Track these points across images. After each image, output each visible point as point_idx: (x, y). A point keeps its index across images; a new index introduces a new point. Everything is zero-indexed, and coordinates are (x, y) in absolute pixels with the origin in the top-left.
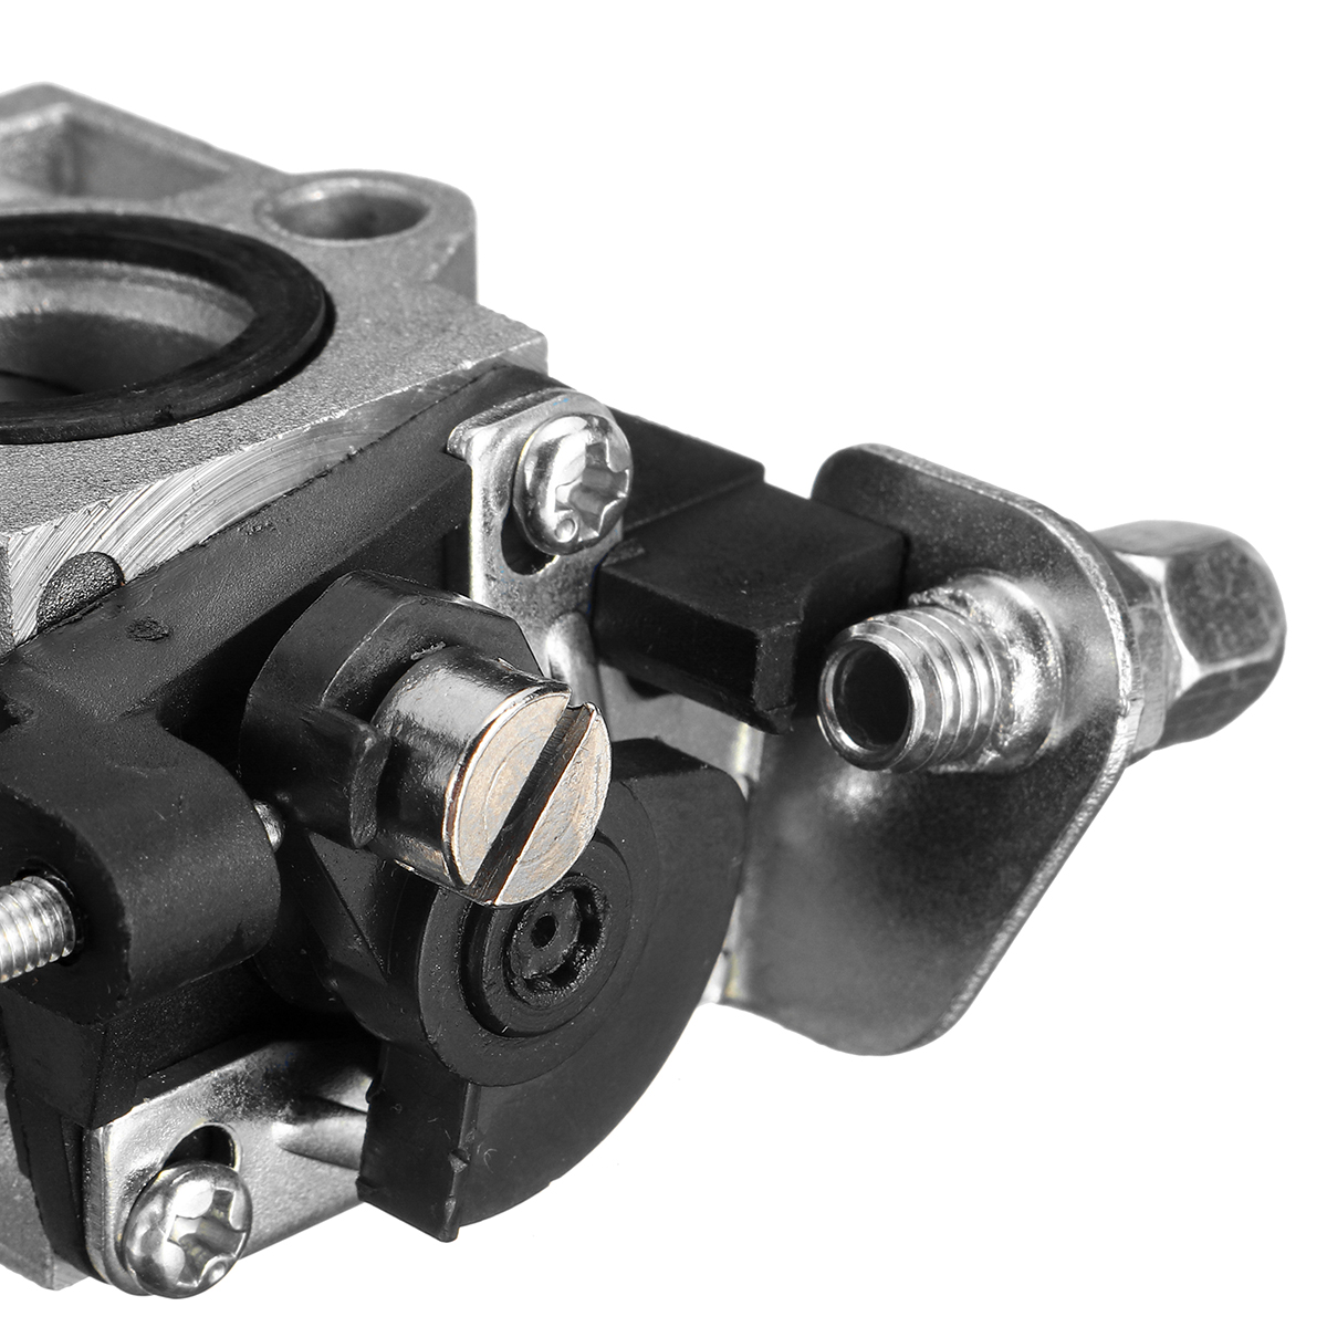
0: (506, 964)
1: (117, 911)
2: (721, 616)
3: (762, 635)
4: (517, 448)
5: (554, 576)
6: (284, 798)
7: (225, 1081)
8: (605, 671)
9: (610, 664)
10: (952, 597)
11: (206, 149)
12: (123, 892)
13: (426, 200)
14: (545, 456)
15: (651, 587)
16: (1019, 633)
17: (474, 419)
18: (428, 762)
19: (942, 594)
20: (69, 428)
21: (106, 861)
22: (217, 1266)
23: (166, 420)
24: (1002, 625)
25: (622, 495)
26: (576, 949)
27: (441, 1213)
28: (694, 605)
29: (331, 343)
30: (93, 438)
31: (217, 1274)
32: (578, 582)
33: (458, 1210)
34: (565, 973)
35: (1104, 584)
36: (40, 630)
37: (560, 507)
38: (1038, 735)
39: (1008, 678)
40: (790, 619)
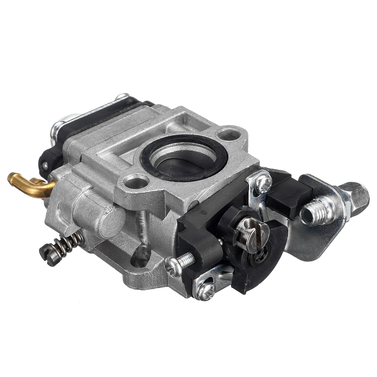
0: (254, 258)
1: (201, 259)
2: (285, 204)
3: (291, 208)
4: (256, 180)
5: (260, 197)
6: (223, 238)
7: (212, 271)
8: (267, 208)
9: (268, 207)
10: (319, 200)
11: (207, 120)
12: (202, 256)
13: (241, 132)
14: (260, 181)
15: (275, 199)
16: (329, 206)
17: (249, 176)
18: (243, 234)
19: (318, 199)
20: (191, 179)
21: (200, 252)
22: (211, 297)
23: (204, 178)
24: (327, 205)
25: (271, 186)
26: (264, 255)
27: (244, 291)
28: (281, 202)
29: (228, 162)
30: (194, 181)
31: (211, 298)
32: (264, 197)
33: (246, 290)
34: (262, 258)
35: (342, 199)
36: (188, 212)
37: (262, 189)
38: (332, 219)
39: (327, 213)
40: (295, 205)
